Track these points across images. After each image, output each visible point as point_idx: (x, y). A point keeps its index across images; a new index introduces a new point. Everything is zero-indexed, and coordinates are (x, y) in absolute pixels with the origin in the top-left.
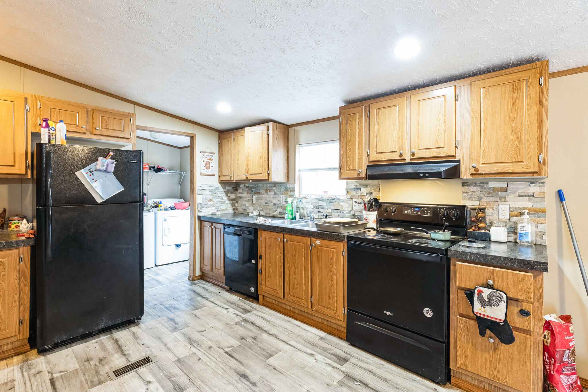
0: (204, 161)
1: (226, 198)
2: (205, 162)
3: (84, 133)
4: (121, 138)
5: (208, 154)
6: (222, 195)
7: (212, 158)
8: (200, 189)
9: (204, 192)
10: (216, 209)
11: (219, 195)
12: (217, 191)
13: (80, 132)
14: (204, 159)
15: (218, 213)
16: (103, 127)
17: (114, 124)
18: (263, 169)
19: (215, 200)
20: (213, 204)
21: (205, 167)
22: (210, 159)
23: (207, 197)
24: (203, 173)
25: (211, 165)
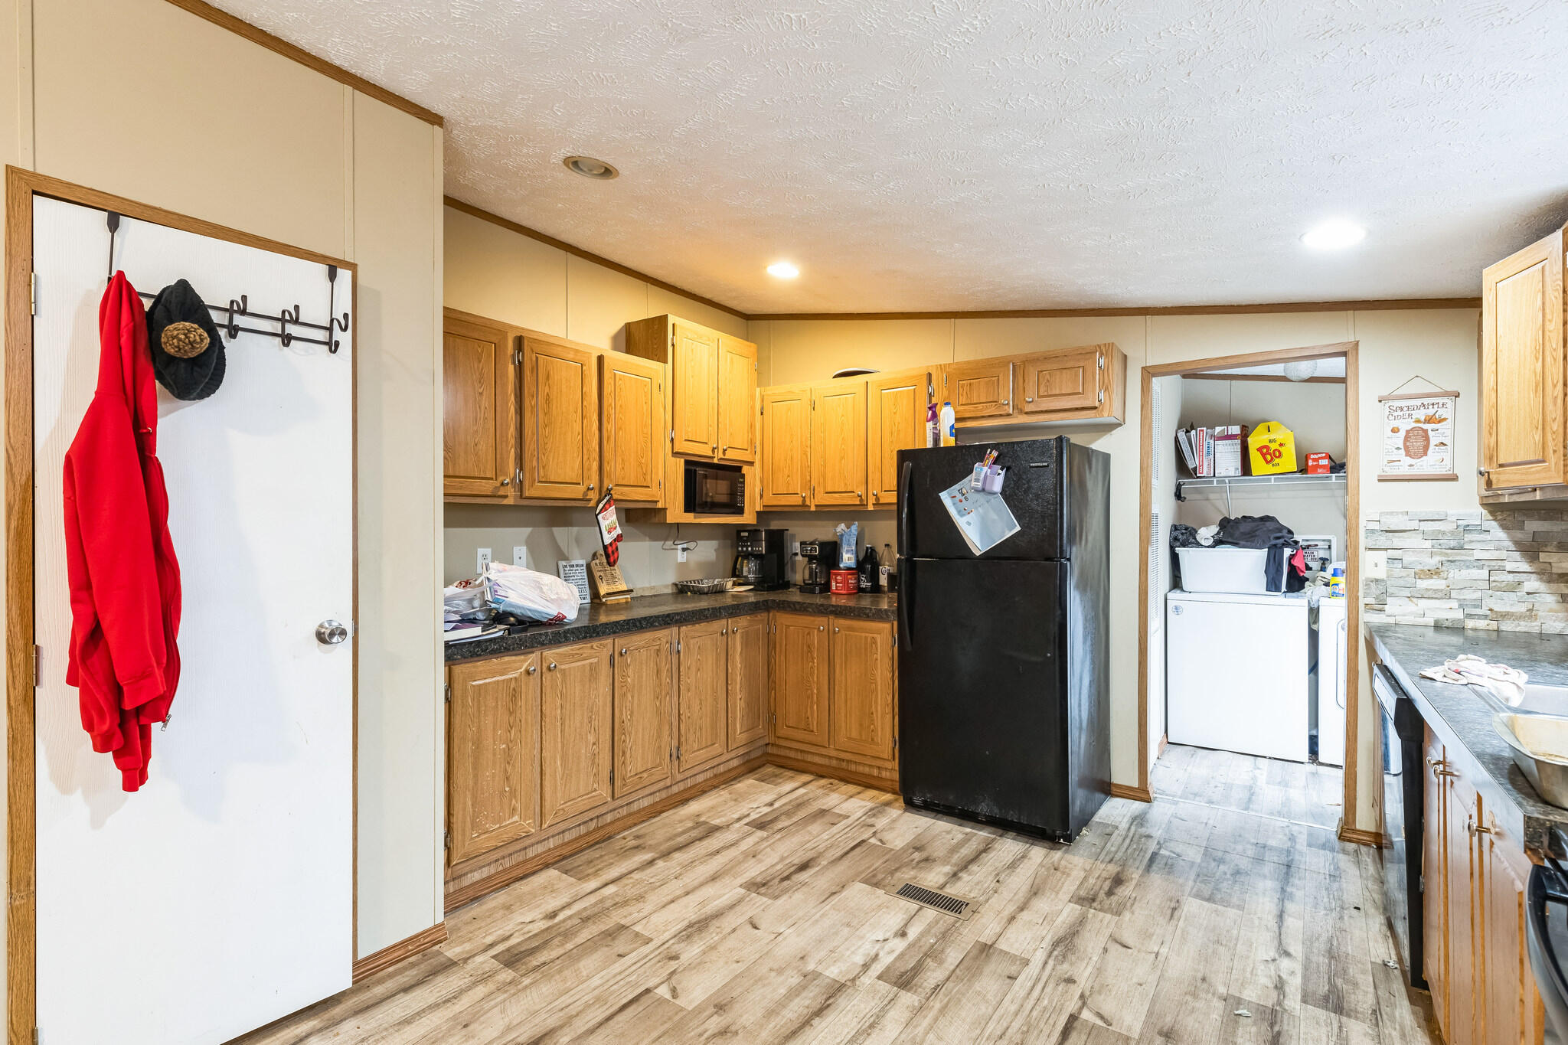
0: (1395, 431)
1: (1525, 566)
2: (1402, 434)
3: (1009, 415)
4: (1077, 409)
5: (1418, 402)
6: (1503, 554)
7: (1442, 413)
8: (1373, 531)
9: (1397, 541)
10: (1461, 606)
11: (1478, 554)
12: (1468, 537)
13: (1001, 415)
14: (1395, 424)
15: (1470, 624)
16: (1041, 393)
17: (1063, 383)
18: (1549, 436)
19: (1457, 575)
20: (1443, 587)
21: (1402, 452)
22: (1429, 420)
23: (1408, 558)
24: (1391, 472)
25: (1433, 441)
